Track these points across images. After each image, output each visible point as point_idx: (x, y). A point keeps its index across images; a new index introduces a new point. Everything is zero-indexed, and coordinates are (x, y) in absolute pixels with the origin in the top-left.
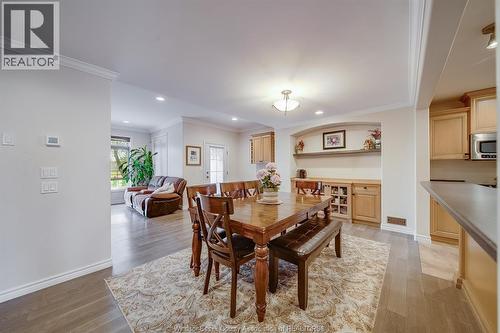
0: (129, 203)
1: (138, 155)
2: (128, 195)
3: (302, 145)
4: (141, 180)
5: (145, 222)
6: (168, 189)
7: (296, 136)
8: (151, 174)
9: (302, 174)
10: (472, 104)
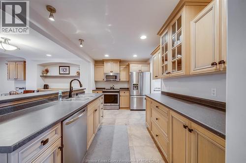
3: (47, 71)
9: (46, 87)
10: (105, 63)
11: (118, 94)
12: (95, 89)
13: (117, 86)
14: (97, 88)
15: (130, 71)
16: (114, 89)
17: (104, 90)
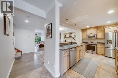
0: (37, 46)
1: (38, 37)
2: (36, 44)
4: (39, 42)
5: (39, 48)
6: (43, 43)
7: (65, 34)
8: (40, 41)
9: (65, 41)
10: (87, 30)
11: (95, 46)
12: (82, 42)
13: (95, 42)
14: (83, 42)
15: (105, 32)
16: (93, 43)
17: (86, 43)
